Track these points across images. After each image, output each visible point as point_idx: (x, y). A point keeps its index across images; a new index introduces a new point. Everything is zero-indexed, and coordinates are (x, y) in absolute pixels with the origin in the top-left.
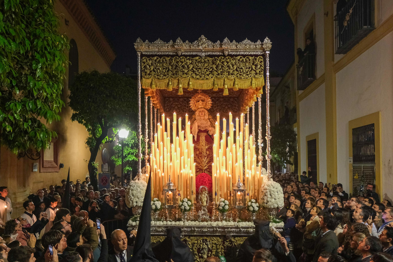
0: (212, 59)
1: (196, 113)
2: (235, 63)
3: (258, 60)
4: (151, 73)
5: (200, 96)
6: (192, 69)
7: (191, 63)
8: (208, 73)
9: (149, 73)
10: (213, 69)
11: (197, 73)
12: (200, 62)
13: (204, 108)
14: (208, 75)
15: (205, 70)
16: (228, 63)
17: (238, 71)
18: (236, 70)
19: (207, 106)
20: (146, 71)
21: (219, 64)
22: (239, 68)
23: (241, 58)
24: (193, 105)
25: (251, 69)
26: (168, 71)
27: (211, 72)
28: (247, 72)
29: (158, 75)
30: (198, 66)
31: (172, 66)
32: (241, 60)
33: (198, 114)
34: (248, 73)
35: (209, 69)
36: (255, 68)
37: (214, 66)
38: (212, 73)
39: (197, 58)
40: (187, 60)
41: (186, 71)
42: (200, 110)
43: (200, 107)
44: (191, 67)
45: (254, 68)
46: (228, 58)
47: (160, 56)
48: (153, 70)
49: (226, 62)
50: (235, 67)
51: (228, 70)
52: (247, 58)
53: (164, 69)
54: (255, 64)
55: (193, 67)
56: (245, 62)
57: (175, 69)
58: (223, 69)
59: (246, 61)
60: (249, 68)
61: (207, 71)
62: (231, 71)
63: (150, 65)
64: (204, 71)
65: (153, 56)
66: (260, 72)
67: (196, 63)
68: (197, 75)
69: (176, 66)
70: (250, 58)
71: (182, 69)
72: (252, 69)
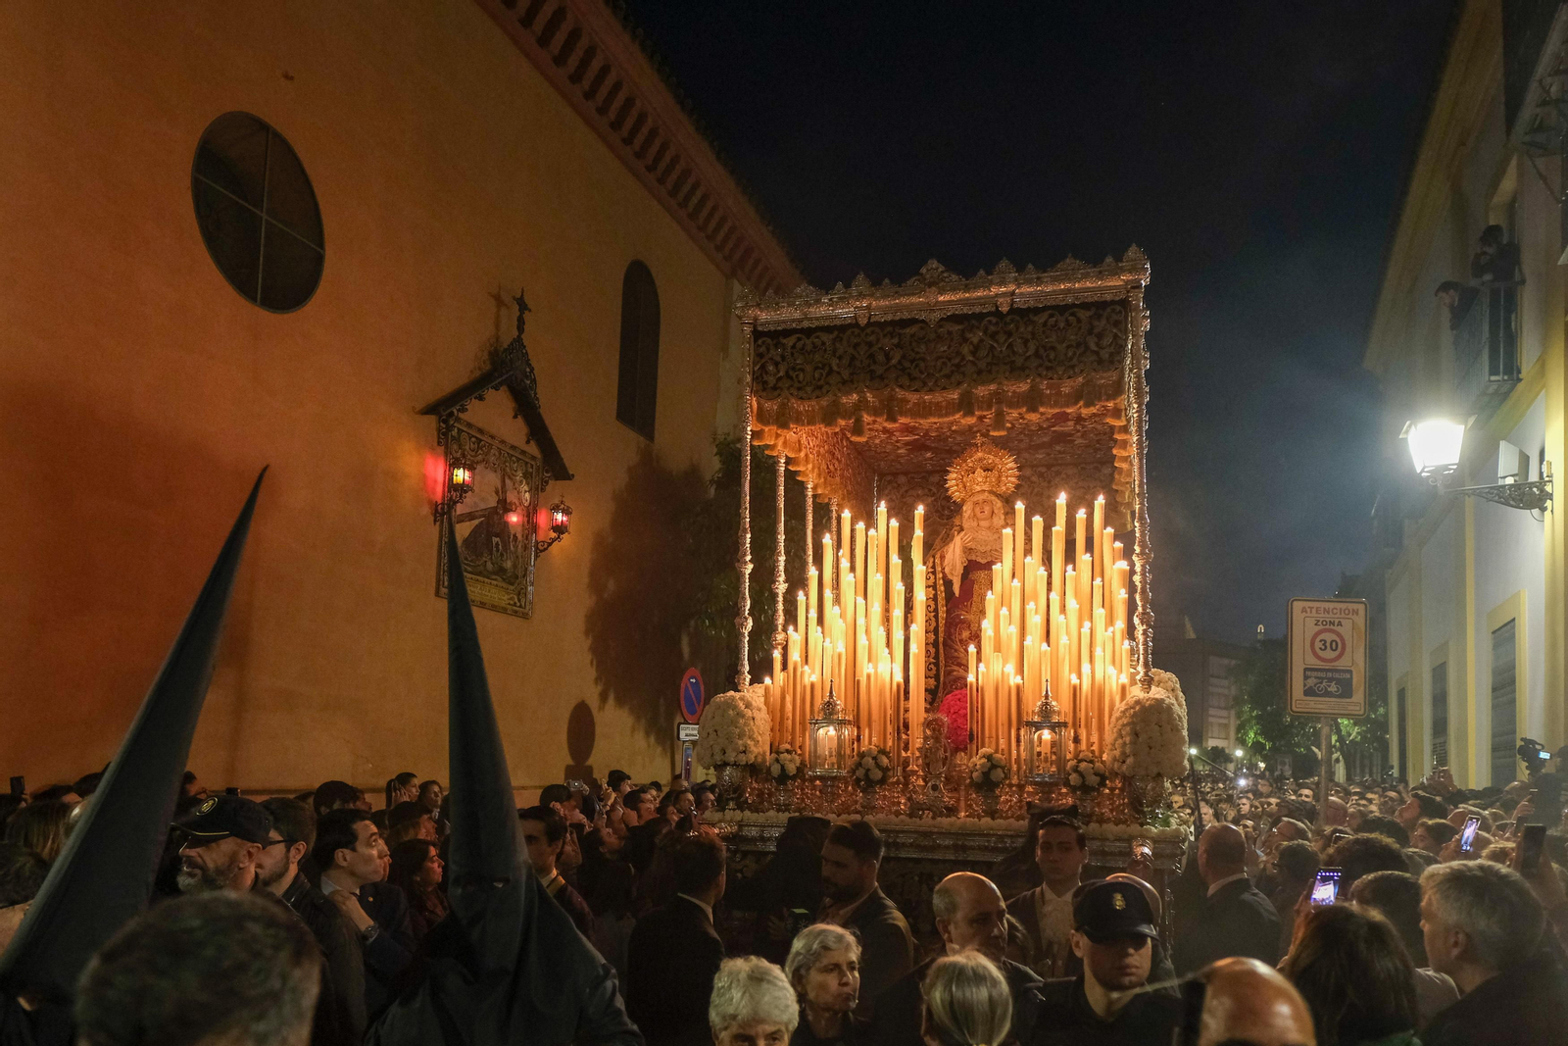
0: (960, 327)
2: (1033, 334)
3: (1108, 319)
4: (780, 384)
5: (980, 454)
6: (900, 362)
7: (898, 346)
8: (946, 371)
9: (775, 385)
10: (963, 358)
11: (915, 373)
12: (924, 340)
13: (988, 493)
14: (948, 376)
15: (939, 363)
16: (1009, 334)
17: (1041, 357)
18: (1037, 354)
19: (1002, 484)
20: (765, 378)
21: (981, 341)
22: (1044, 347)
23: (1051, 316)
24: (957, 485)
25: (1082, 349)
26: (828, 374)
27: (958, 366)
28: (1071, 359)
29: (799, 389)
30: (918, 353)
31: (839, 358)
32: (1051, 322)
33: (969, 512)
34: (1075, 361)
35: (950, 360)
36: (1097, 345)
37: (966, 350)
38: (962, 369)
39: (915, 328)
40: (885, 336)
41: (880, 371)
42: (975, 499)
43: (978, 488)
44: (897, 355)
45: (1093, 347)
46: (1012, 320)
47: (807, 332)
48: (787, 373)
49: (1005, 333)
50: (1032, 346)
51: (1009, 356)
52: (1073, 314)
53: (816, 368)
54: (1096, 331)
55: (904, 357)
56: (1064, 328)
57: (850, 365)
58: (993, 356)
59: (1068, 324)
60: (1078, 345)
61: (944, 363)
62: (1019, 361)
63: (778, 359)
64: (935, 366)
65: (787, 333)
66: (1111, 354)
67: (911, 342)
68: (915, 378)
69: (853, 358)
70: (1083, 314)
71: (869, 366)
72: (1087, 348)
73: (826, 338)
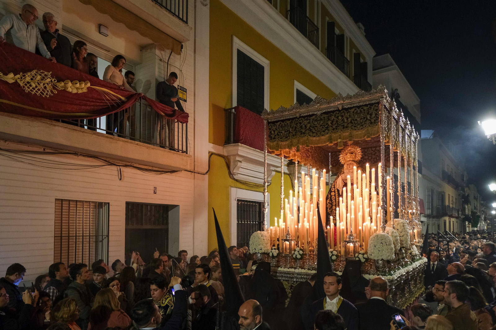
0: (328, 115)
1: (344, 166)
2: (350, 116)
3: (374, 109)
4: (275, 137)
6: (309, 128)
7: (309, 123)
8: (323, 130)
9: (274, 138)
10: (328, 125)
11: (314, 131)
12: (316, 120)
13: (352, 161)
14: (324, 131)
15: (321, 127)
16: (342, 116)
17: (352, 123)
18: (351, 122)
20: (271, 136)
21: (334, 119)
22: (353, 120)
23: (355, 109)
24: (343, 159)
25: (365, 119)
26: (289, 133)
27: (327, 128)
28: (362, 123)
29: (281, 138)
30: (315, 125)
31: (292, 128)
32: (355, 111)
33: (346, 167)
34: (363, 124)
35: (324, 126)
36: (370, 118)
37: (329, 122)
38: (328, 129)
39: (314, 117)
40: (305, 120)
41: (303, 131)
42: (347, 163)
43: (348, 160)
44: (308, 126)
45: (369, 118)
46: (343, 112)
47: (283, 121)
48: (277, 134)
49: (341, 116)
50: (349, 120)
51: (342, 123)
52: (362, 108)
53: (285, 132)
54: (370, 113)
55: (311, 126)
56: (359, 113)
57: (295, 130)
58: (338, 124)
59: (361, 111)
60: (364, 118)
61: (323, 127)
62: (346, 125)
63: (275, 130)
64: (320, 128)
65: (277, 122)
66: (375, 120)
67: (313, 122)
68: (314, 133)
69: (296, 128)
70: (365, 108)
71: (300, 130)
72: (367, 119)
73: (288, 122)
